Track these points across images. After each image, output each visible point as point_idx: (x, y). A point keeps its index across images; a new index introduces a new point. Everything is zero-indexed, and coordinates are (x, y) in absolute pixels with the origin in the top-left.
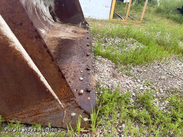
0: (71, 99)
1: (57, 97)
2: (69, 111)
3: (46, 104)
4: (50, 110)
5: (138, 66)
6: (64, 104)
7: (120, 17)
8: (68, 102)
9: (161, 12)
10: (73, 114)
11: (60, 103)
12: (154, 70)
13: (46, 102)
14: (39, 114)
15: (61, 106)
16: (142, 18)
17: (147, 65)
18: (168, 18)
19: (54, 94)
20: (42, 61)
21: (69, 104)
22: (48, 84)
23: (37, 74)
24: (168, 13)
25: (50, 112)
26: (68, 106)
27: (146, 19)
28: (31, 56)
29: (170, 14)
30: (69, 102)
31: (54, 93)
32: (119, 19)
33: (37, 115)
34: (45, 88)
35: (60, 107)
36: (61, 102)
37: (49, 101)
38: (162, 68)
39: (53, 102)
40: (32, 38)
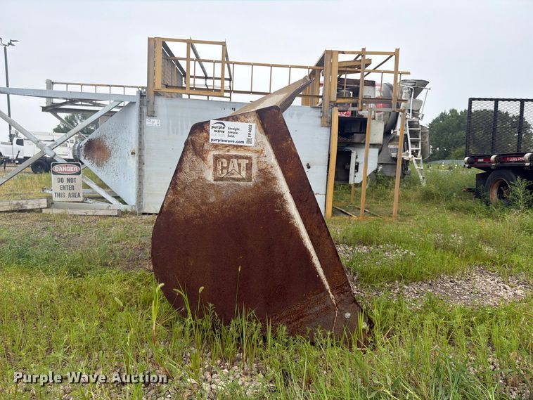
0: (346, 288)
1: (328, 287)
2: (343, 308)
3: (313, 298)
4: (317, 309)
5: (414, 284)
6: (337, 297)
7: (346, 214)
8: (341, 293)
9: (433, 199)
10: (348, 315)
11: (331, 296)
12: (447, 289)
13: (314, 295)
14: (302, 317)
15: (332, 301)
16: (395, 210)
17: (430, 282)
18: (452, 209)
19: (326, 283)
20: (319, 237)
21: (342, 296)
22: (320, 266)
23: (310, 253)
24: (448, 198)
25: (317, 313)
26: (342, 300)
27: (405, 213)
28: (308, 232)
29: (454, 200)
30: (343, 293)
31: (325, 279)
32: (345, 217)
33: (299, 319)
34: (316, 272)
35: (330, 304)
36: (333, 294)
37: (317, 294)
38: (459, 286)
39: (322, 295)
40: (313, 213)
